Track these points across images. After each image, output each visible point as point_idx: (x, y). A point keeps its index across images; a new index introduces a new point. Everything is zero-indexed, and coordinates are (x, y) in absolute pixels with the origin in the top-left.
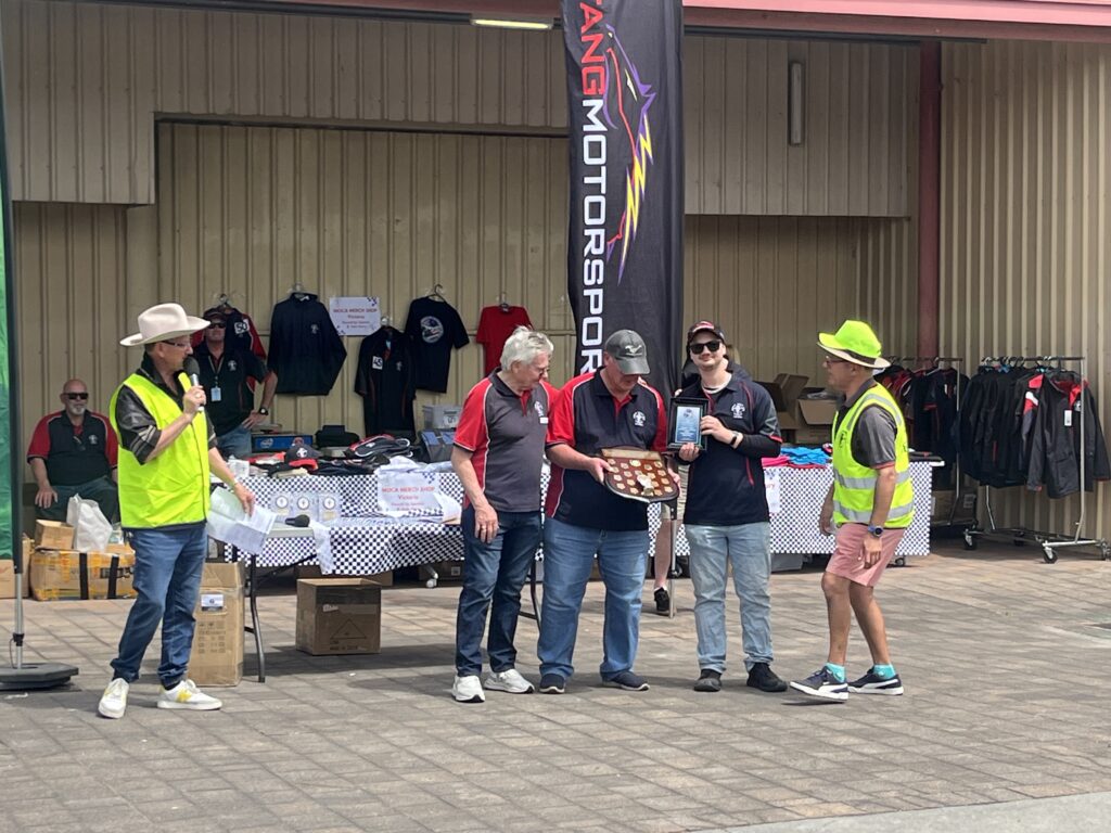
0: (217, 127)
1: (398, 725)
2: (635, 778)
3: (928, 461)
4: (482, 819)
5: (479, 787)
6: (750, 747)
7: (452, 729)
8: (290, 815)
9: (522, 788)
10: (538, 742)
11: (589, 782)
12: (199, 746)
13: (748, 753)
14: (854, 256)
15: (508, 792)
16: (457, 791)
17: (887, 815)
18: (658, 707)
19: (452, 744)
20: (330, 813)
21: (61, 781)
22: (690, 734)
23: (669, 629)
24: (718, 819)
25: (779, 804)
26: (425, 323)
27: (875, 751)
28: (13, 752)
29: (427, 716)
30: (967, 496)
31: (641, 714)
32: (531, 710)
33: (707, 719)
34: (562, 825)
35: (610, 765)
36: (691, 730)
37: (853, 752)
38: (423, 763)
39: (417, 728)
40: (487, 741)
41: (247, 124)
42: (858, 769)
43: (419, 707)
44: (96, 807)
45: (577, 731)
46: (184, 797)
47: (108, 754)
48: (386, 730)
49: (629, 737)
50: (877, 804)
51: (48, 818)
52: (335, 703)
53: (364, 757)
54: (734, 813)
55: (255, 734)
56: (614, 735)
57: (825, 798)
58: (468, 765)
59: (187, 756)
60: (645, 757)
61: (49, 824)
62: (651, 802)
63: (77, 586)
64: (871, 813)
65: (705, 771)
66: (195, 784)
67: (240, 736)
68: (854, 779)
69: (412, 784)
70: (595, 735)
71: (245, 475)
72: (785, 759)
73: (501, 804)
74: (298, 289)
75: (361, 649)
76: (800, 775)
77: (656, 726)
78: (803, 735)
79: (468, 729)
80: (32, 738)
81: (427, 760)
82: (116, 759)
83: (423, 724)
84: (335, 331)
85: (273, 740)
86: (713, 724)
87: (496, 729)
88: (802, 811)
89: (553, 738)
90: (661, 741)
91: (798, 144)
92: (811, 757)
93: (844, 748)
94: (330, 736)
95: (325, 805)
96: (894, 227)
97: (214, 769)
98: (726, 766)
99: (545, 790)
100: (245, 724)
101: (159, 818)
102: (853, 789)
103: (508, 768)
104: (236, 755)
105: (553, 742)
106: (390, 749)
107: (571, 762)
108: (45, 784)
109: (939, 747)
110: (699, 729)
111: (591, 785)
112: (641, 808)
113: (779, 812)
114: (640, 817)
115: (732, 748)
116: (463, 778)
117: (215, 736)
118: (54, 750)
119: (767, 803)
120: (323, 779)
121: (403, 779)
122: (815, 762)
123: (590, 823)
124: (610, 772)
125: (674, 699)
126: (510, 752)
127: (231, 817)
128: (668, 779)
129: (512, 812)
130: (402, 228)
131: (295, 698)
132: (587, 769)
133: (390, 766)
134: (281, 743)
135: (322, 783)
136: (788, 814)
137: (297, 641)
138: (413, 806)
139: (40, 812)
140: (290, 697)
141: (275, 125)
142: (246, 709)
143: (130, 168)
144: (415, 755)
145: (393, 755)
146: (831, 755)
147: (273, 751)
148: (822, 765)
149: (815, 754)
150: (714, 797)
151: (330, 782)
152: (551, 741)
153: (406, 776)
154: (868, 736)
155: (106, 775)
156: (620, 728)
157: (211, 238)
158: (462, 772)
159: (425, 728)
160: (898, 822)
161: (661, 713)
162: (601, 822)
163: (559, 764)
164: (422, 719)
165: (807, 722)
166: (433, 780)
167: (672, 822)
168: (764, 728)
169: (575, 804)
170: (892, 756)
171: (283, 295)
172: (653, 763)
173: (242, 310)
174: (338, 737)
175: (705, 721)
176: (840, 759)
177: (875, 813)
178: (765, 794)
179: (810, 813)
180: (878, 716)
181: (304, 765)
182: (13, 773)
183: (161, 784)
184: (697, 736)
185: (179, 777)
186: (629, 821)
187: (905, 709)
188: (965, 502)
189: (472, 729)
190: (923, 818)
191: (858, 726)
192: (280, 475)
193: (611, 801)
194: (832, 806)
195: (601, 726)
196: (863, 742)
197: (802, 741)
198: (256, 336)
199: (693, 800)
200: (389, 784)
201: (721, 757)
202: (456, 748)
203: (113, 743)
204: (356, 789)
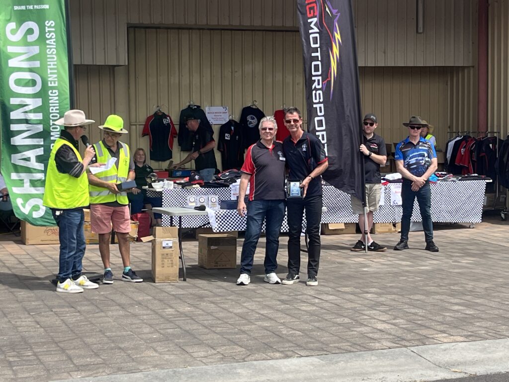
0: (154, 30)
1: (250, 300)
2: (362, 325)
3: (485, 179)
4: (294, 342)
5: (291, 328)
6: (413, 311)
7: (274, 302)
8: (207, 340)
9: (311, 329)
10: (314, 308)
11: (341, 326)
12: (162, 309)
13: (413, 314)
14: (447, 85)
15: (304, 330)
16: (281, 330)
17: (482, 341)
18: (367, 293)
19: (276, 308)
20: (226, 340)
21: (102, 325)
22: (385, 305)
23: (367, 257)
24: (404, 343)
25: (430, 337)
26: (249, 118)
27: (471, 313)
28: (79, 312)
29: (262, 296)
30: (501, 196)
31: (360, 295)
32: (309, 294)
33: (390, 298)
34: (331, 345)
35: (349, 318)
36: (384, 303)
37: (462, 313)
38: (264, 317)
39: (258, 302)
40: (291, 307)
41: (168, 28)
42: (465, 321)
43: (258, 292)
44: (119, 336)
45: (332, 303)
46: (159, 332)
47: (121, 313)
48: (244, 303)
49: (356, 306)
50: (476, 336)
51: (98, 341)
52: (219, 290)
53: (235, 314)
54: (410, 340)
55: (186, 304)
56: (349, 305)
57: (452, 333)
58: (284, 318)
59: (157, 313)
60: (365, 315)
61: (100, 344)
62: (371, 335)
64: (474, 341)
65: (394, 321)
66: (162, 326)
67: (179, 305)
68: (464, 325)
69: (259, 326)
70: (340, 305)
71: (172, 188)
72: (430, 316)
73: (302, 336)
74: (192, 102)
75: (228, 266)
76: (438, 324)
77: (368, 301)
78: (437, 305)
79: (282, 302)
80: (86, 306)
81: (265, 316)
82: (125, 315)
83: (261, 300)
84: (208, 122)
85: (194, 307)
86: (394, 300)
87: (295, 302)
88: (442, 340)
89: (322, 306)
90: (371, 308)
91: (421, 33)
92: (443, 315)
93: (457, 311)
94: (219, 305)
95: (222, 336)
96: (466, 71)
97: (170, 320)
98: (403, 319)
99: (322, 330)
100: (181, 300)
101: (149, 341)
102: (464, 330)
103: (303, 319)
104: (179, 313)
105: (322, 308)
106: (248, 311)
107: (331, 317)
108: (95, 326)
109: (501, 311)
110: (388, 303)
111: (342, 327)
112: (366, 338)
113: (432, 340)
114: (367, 342)
115: (405, 311)
116: (283, 324)
117: (168, 305)
118: (97, 311)
119: (424, 336)
120: (219, 324)
121: (255, 324)
122: (444, 317)
123: (344, 344)
124: (350, 322)
125: (374, 289)
126: (303, 312)
127: (181, 341)
128: (377, 325)
129: (308, 339)
130: (238, 75)
131: (201, 288)
132: (339, 320)
133: (249, 318)
134: (198, 308)
135: (220, 326)
136: (435, 341)
137: (199, 263)
138: (262, 336)
139: (95, 338)
140: (199, 287)
141: (180, 28)
142: (180, 293)
143: (116, 49)
144: (259, 314)
145: (249, 314)
146: (451, 314)
147: (196, 311)
148: (448, 319)
149: (444, 314)
150: (399, 333)
151: (222, 325)
152: (320, 308)
153: (257, 323)
154: (468, 306)
155: (122, 322)
156: (352, 302)
157: (152, 81)
158: (282, 321)
159: (262, 302)
160: (487, 345)
161: (369, 295)
162: (349, 344)
163: (326, 318)
164: (260, 298)
165: (438, 299)
166: (269, 325)
167: (382, 344)
168: (419, 302)
169: (336, 336)
170: (480, 315)
171: (184, 106)
172: (369, 318)
173: (166, 113)
174: (222, 306)
175: (390, 299)
176: (456, 316)
177: (476, 341)
178: (424, 332)
179: (445, 340)
180: (470, 297)
181: (210, 318)
182: (81, 321)
183: (146, 326)
184: (388, 305)
185: (154, 323)
186: (362, 343)
187: (483, 293)
188: (501, 199)
189: (283, 302)
190: (499, 343)
191: (462, 301)
192: (187, 187)
193: (352, 335)
194: (455, 337)
195: (343, 301)
196: (465, 308)
197: (436, 308)
198: (173, 125)
199: (390, 334)
200: (249, 326)
201: (400, 315)
202: (277, 310)
203: (123, 308)
204: (235, 328)
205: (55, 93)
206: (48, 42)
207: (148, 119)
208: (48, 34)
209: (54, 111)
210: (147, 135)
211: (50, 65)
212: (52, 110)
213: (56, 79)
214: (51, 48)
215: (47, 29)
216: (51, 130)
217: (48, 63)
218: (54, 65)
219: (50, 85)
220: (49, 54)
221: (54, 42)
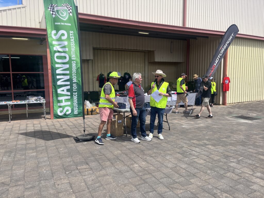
1: (166, 153)
12: (131, 165)
26: (126, 76)
28: (91, 169)
41: (104, 50)
47: (113, 169)
55: (139, 158)
59: (132, 170)
63: (87, 113)
67: (137, 159)
80: (93, 161)
82: (116, 172)
91: (172, 53)
94: (156, 159)
100: (135, 153)
104: (143, 169)
117: (132, 159)
118: (100, 168)
130: (123, 64)
134: (148, 163)
141: (107, 50)
143: (89, 55)
147: (149, 167)
157: (99, 65)
173: (103, 74)
198: (105, 78)
203: (112, 164)
205: (75, 62)
206: (71, 40)
207: (98, 76)
208: (71, 37)
209: (74, 70)
210: (98, 80)
211: (72, 50)
212: (73, 69)
213: (75, 57)
214: (73, 43)
215: (71, 35)
216: (73, 78)
217: (72, 49)
218: (74, 50)
219: (72, 59)
220: (72, 46)
221: (74, 40)
